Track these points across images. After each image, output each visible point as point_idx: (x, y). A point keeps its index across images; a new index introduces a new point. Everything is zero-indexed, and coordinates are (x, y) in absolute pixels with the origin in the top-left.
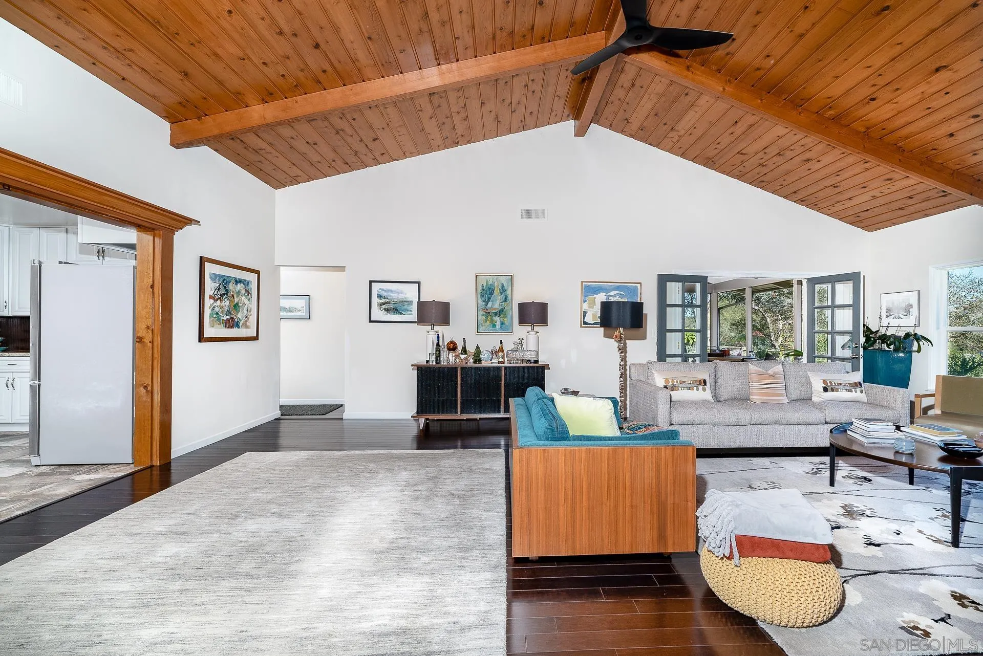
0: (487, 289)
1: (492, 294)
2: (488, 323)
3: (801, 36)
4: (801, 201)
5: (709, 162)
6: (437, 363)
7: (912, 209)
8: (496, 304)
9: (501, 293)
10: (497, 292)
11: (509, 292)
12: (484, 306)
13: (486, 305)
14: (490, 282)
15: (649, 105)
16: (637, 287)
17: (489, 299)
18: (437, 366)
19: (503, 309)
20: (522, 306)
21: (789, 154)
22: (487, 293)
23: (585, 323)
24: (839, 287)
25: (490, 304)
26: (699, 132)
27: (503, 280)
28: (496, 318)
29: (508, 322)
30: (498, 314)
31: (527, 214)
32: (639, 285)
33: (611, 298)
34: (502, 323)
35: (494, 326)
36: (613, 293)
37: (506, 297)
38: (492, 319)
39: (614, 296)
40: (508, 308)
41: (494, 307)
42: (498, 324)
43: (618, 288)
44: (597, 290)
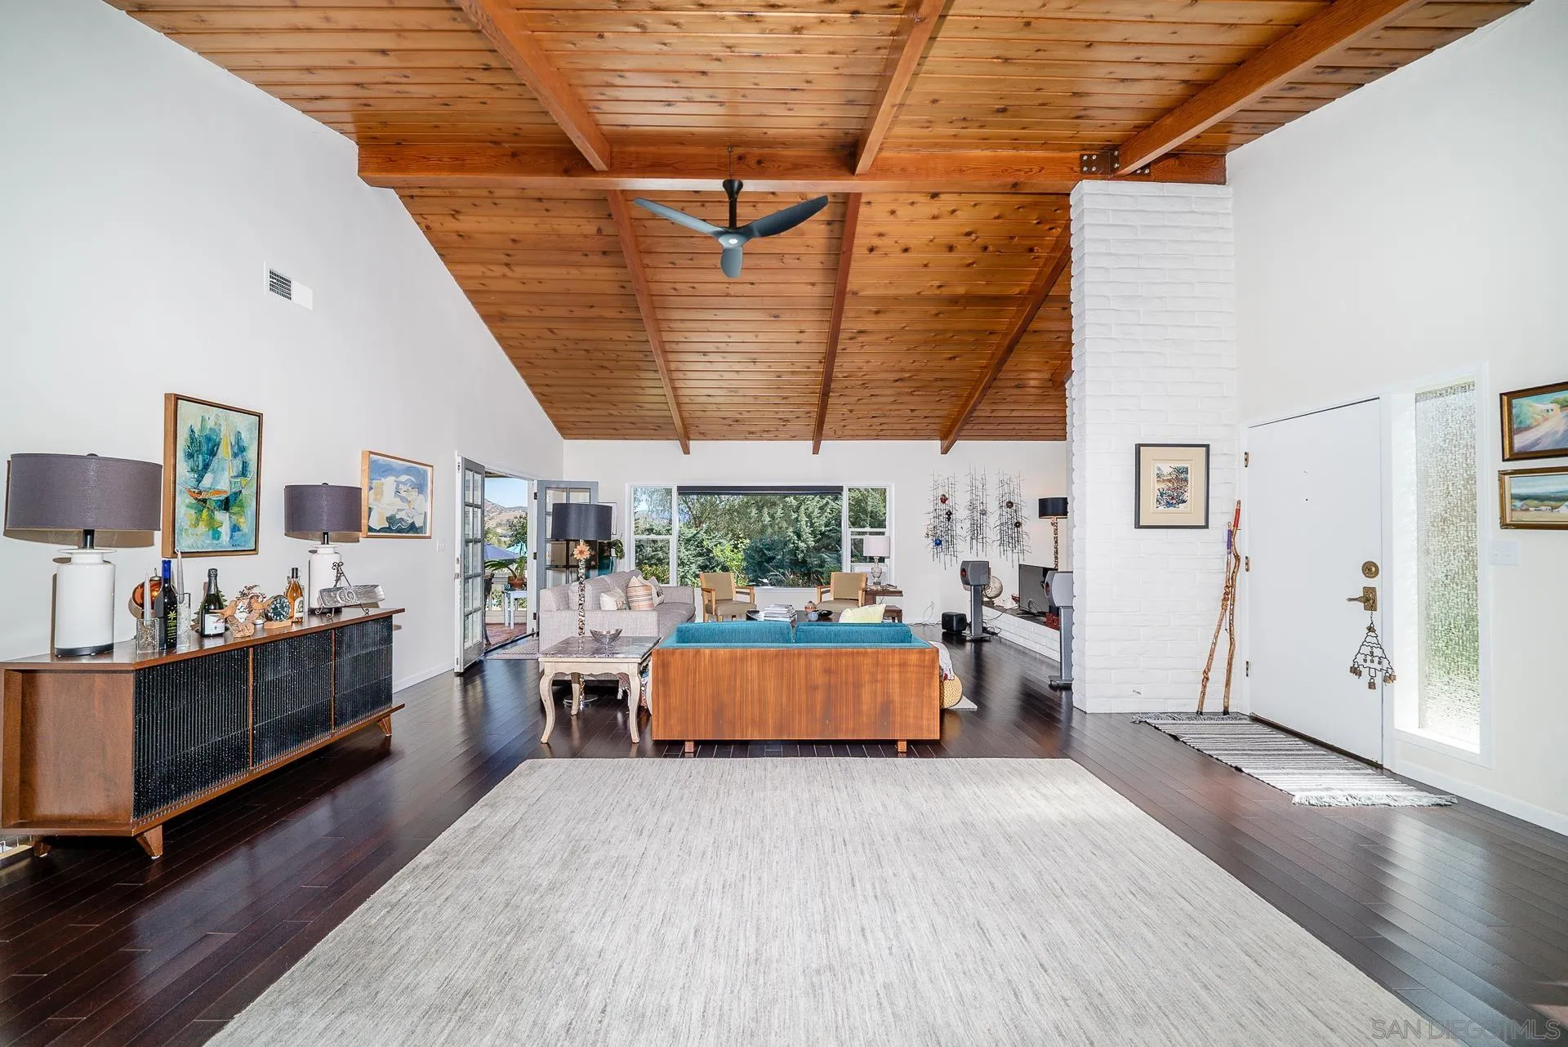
0: (203, 440)
1: (211, 453)
2: (202, 528)
8: (221, 480)
9: (235, 455)
10: (224, 452)
11: (251, 455)
12: (194, 483)
13: (199, 481)
14: (210, 424)
16: (425, 470)
17: (206, 466)
19: (236, 494)
20: (296, 496)
22: (202, 452)
23: (372, 528)
25: (207, 477)
27: (244, 424)
28: (221, 516)
29: (246, 525)
30: (226, 505)
31: (280, 285)
32: (429, 469)
33: (401, 486)
34: (235, 528)
35: (216, 535)
36: (404, 478)
37: (245, 465)
38: (211, 518)
39: (404, 483)
40: (248, 493)
41: (218, 487)
42: (225, 530)
43: (408, 471)
44: (386, 471)
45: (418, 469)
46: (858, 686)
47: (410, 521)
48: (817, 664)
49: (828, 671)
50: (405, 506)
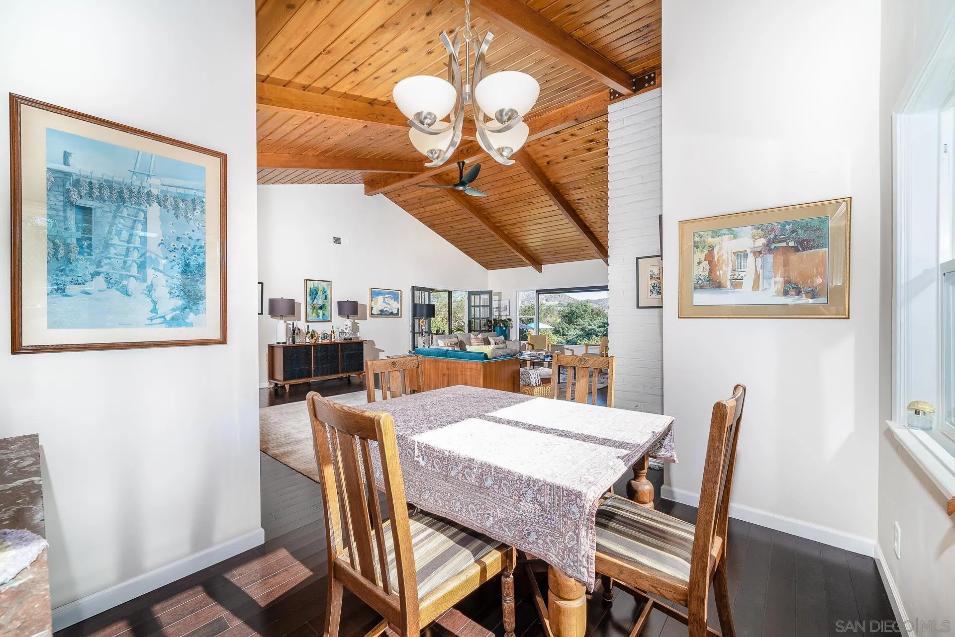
0: (314, 291)
1: (316, 294)
2: (314, 314)
3: (503, 199)
4: (466, 253)
5: (432, 226)
6: (294, 343)
7: (509, 264)
8: (319, 301)
9: (323, 294)
10: (320, 293)
11: (328, 293)
12: (312, 302)
13: (313, 302)
14: (316, 286)
15: (421, 194)
16: (398, 292)
17: (315, 298)
18: (294, 345)
19: (324, 305)
20: (340, 304)
21: (474, 233)
22: (314, 293)
23: (372, 314)
24: (483, 296)
25: (315, 301)
26: (436, 213)
27: (324, 284)
28: (320, 311)
29: (327, 313)
30: (321, 308)
31: (337, 241)
32: (400, 292)
33: (386, 299)
34: (324, 314)
35: (318, 316)
36: (387, 296)
37: (326, 296)
38: (317, 312)
39: (387, 298)
40: (327, 304)
41: (318, 303)
42: (321, 315)
43: (389, 293)
44: (379, 294)
45: (393, 292)
46: (457, 376)
47: (390, 311)
48: (445, 365)
49: (448, 369)
50: (387, 306)
